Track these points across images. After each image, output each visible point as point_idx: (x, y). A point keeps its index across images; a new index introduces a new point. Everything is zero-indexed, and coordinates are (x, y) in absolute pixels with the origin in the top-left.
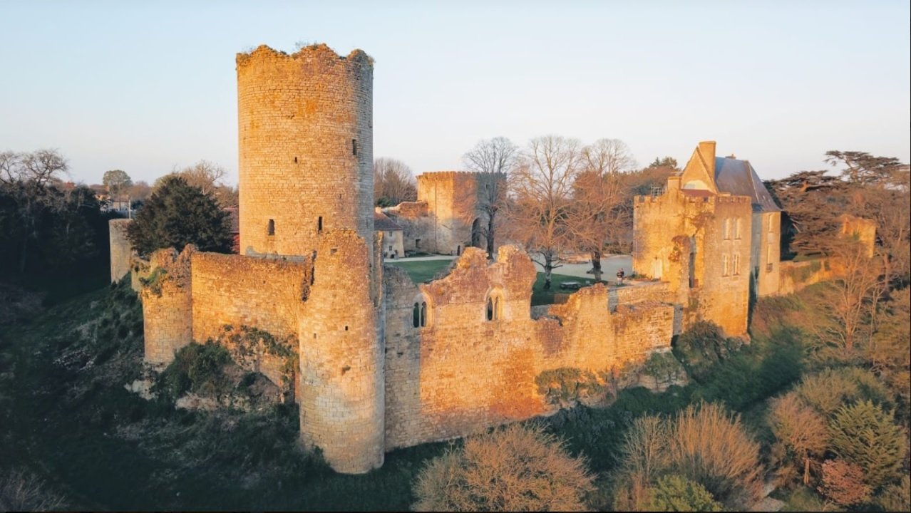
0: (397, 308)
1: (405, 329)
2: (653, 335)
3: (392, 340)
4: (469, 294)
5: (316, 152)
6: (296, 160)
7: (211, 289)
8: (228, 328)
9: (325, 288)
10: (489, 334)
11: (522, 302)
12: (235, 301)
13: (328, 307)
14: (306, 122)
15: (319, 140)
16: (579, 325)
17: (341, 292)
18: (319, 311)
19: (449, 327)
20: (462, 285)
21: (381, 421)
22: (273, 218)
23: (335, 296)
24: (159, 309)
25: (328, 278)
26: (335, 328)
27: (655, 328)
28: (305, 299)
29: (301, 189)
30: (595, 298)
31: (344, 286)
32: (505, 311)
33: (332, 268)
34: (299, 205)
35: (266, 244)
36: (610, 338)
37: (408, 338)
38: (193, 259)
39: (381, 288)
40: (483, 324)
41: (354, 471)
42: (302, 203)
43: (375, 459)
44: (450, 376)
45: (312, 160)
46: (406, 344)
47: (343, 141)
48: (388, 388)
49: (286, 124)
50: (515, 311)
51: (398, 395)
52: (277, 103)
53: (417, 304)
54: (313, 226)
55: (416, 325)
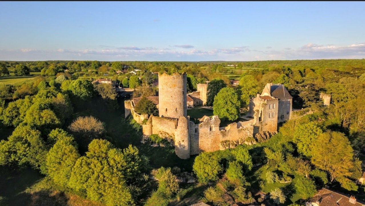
0: (192, 129)
1: (194, 133)
2: (248, 133)
3: (191, 135)
4: (206, 126)
5: (175, 95)
6: (171, 97)
7: (156, 124)
8: (160, 132)
9: (180, 127)
10: (210, 134)
11: (217, 127)
12: (161, 126)
13: (180, 130)
14: (174, 89)
15: (176, 92)
16: (230, 131)
17: (183, 128)
18: (179, 131)
19: (202, 132)
20: (205, 124)
21: (189, 150)
22: (167, 108)
23: (181, 128)
24: (146, 127)
25: (180, 125)
26: (181, 134)
27: (248, 131)
28: (176, 128)
29: (173, 102)
30: (234, 126)
31: (183, 127)
32: (214, 129)
33: (181, 124)
34: (172, 105)
35: (165, 113)
36: (238, 134)
37: (194, 135)
38: (153, 117)
39: (189, 126)
40: (209, 132)
41: (185, 159)
42: (173, 105)
43: (188, 157)
44: (202, 142)
45: (175, 96)
46: (194, 136)
47: (181, 92)
48: (191, 144)
49: (169, 89)
50: (216, 129)
51: (192, 145)
52: (168, 85)
53: (196, 129)
54: (175, 110)
55: (196, 132)
